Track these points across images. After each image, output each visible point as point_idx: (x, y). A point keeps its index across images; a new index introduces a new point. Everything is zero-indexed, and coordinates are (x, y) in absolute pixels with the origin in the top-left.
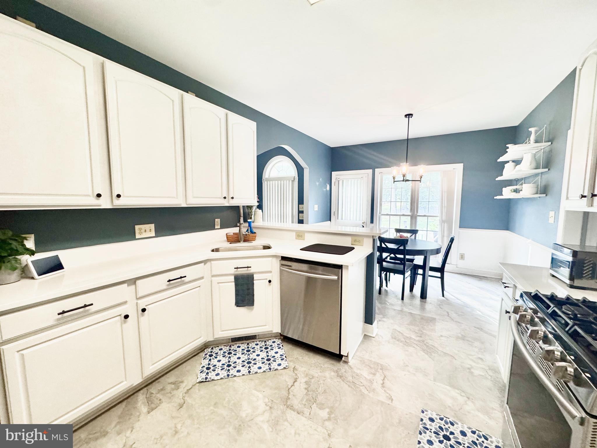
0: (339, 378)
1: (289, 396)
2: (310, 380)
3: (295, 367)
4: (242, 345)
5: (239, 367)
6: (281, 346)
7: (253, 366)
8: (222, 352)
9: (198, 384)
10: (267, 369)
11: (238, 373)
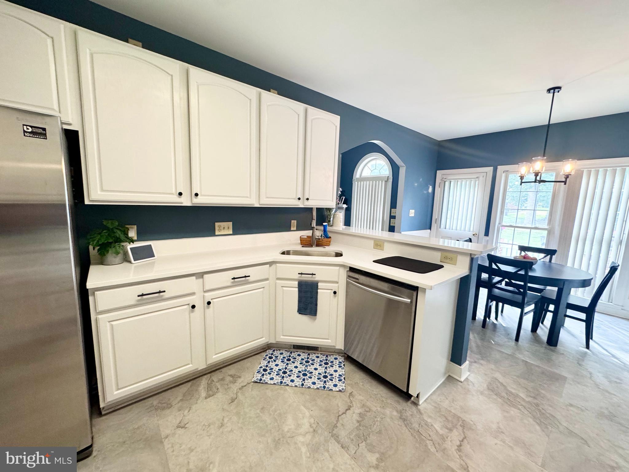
0: (401, 420)
1: (337, 424)
2: (365, 413)
3: (353, 393)
4: (303, 354)
5: (294, 377)
6: (342, 365)
7: (308, 380)
8: (282, 356)
9: (253, 383)
10: (321, 387)
11: (292, 383)
